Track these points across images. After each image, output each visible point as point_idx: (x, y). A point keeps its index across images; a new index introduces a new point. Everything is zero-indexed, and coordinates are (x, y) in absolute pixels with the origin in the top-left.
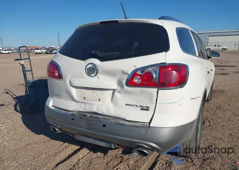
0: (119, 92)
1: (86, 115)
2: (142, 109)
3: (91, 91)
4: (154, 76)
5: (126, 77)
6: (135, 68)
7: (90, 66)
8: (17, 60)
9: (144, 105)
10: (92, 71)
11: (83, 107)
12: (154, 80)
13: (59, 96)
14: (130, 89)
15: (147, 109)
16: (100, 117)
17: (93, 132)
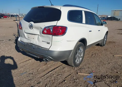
0: (40, 36)
1: (28, 44)
2: (47, 43)
3: (31, 35)
4: (51, 30)
5: (42, 30)
6: (45, 27)
7: (30, 25)
8: (14, 21)
9: (48, 42)
10: (31, 27)
11: (28, 41)
12: (51, 32)
13: (22, 36)
14: (43, 35)
15: (49, 43)
16: (33, 45)
17: (31, 51)
